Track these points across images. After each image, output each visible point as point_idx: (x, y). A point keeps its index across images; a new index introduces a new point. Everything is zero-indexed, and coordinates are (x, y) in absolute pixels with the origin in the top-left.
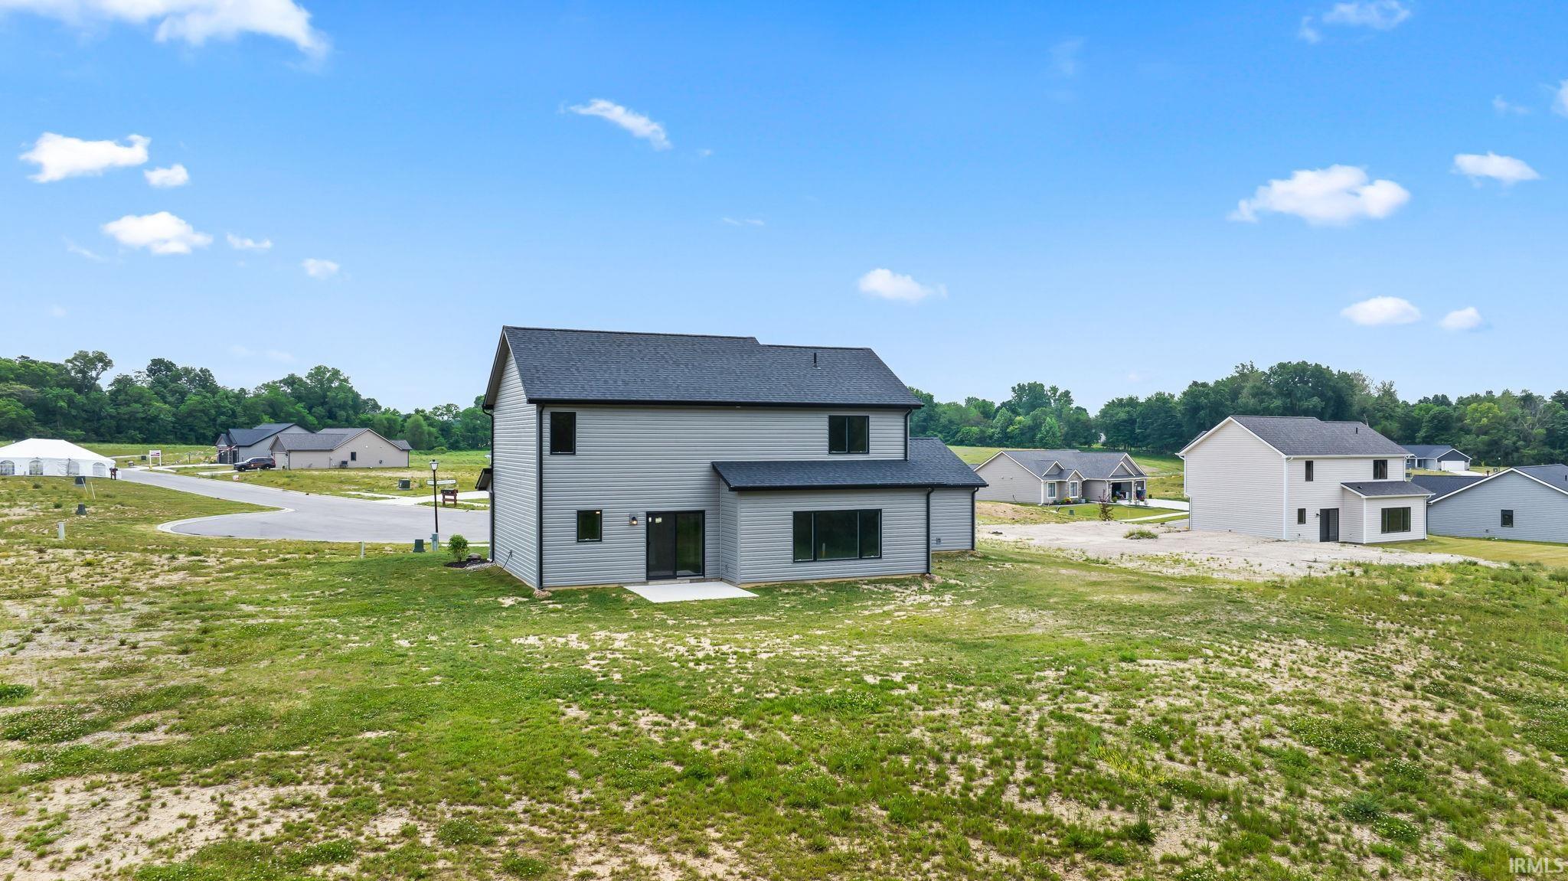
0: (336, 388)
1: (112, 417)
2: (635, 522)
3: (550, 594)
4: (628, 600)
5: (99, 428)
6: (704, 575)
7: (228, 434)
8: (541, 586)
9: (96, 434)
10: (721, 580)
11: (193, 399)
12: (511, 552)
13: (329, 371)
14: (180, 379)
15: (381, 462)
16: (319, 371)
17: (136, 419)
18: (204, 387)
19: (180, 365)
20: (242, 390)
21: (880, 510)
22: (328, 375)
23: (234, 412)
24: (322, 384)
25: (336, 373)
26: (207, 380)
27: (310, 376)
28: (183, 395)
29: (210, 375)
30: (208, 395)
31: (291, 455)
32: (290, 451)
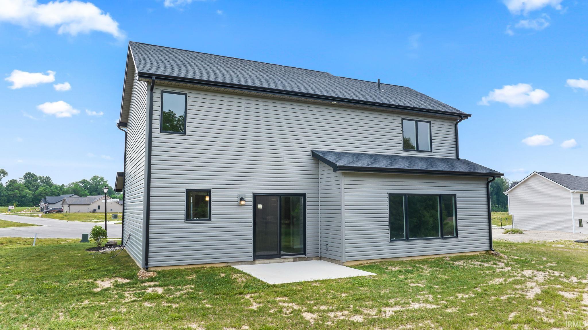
0: (102, 185)
2: (243, 202)
3: (156, 275)
4: (240, 280)
6: (305, 253)
7: (45, 198)
8: (146, 266)
10: (321, 258)
11: (41, 189)
12: (130, 236)
13: (99, 178)
14: (37, 181)
15: (111, 210)
16: (95, 178)
18: (47, 184)
19: (37, 175)
20: (63, 185)
21: (455, 196)
22: (99, 179)
24: (96, 183)
25: (102, 179)
26: (48, 181)
27: (92, 180)
28: (37, 187)
29: (50, 179)
30: (48, 187)
31: (71, 207)
32: (70, 205)
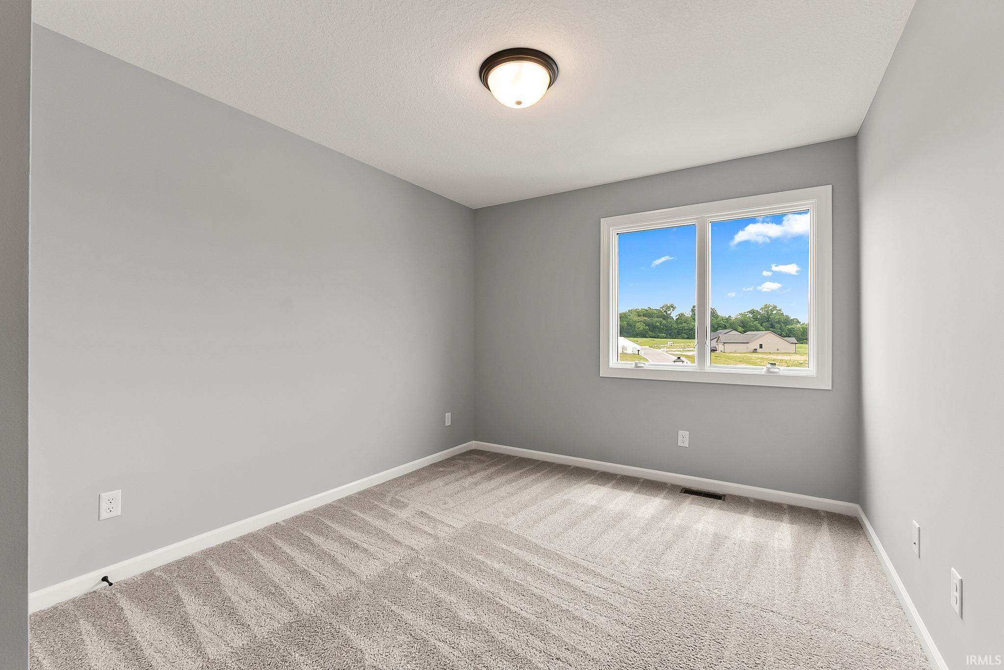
1: (676, 329)
5: (671, 333)
9: (670, 335)
17: (685, 329)
23: (725, 326)
